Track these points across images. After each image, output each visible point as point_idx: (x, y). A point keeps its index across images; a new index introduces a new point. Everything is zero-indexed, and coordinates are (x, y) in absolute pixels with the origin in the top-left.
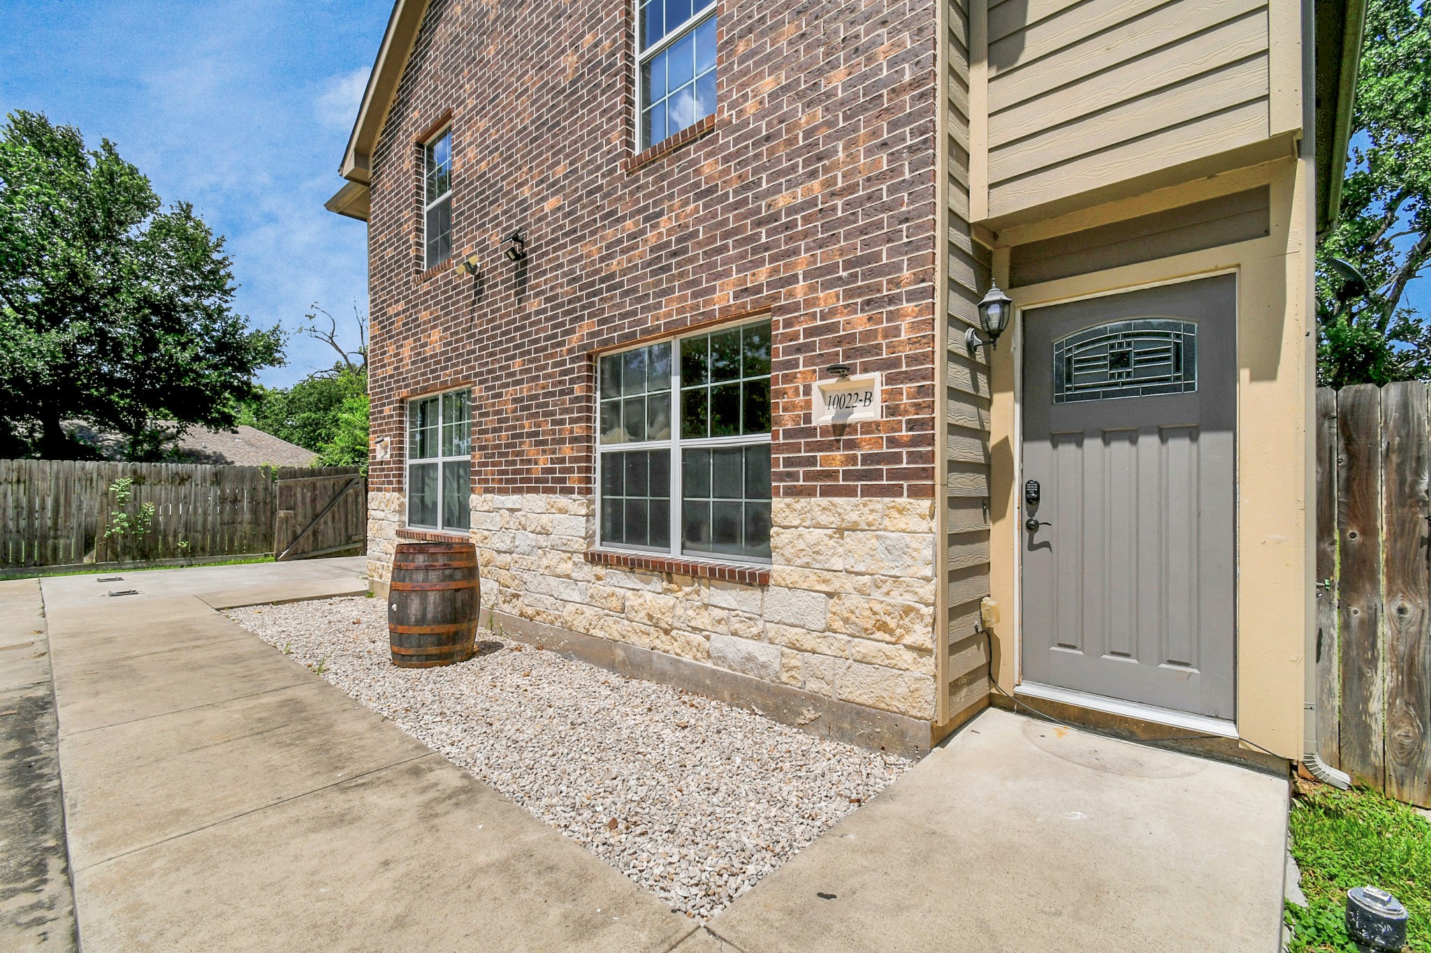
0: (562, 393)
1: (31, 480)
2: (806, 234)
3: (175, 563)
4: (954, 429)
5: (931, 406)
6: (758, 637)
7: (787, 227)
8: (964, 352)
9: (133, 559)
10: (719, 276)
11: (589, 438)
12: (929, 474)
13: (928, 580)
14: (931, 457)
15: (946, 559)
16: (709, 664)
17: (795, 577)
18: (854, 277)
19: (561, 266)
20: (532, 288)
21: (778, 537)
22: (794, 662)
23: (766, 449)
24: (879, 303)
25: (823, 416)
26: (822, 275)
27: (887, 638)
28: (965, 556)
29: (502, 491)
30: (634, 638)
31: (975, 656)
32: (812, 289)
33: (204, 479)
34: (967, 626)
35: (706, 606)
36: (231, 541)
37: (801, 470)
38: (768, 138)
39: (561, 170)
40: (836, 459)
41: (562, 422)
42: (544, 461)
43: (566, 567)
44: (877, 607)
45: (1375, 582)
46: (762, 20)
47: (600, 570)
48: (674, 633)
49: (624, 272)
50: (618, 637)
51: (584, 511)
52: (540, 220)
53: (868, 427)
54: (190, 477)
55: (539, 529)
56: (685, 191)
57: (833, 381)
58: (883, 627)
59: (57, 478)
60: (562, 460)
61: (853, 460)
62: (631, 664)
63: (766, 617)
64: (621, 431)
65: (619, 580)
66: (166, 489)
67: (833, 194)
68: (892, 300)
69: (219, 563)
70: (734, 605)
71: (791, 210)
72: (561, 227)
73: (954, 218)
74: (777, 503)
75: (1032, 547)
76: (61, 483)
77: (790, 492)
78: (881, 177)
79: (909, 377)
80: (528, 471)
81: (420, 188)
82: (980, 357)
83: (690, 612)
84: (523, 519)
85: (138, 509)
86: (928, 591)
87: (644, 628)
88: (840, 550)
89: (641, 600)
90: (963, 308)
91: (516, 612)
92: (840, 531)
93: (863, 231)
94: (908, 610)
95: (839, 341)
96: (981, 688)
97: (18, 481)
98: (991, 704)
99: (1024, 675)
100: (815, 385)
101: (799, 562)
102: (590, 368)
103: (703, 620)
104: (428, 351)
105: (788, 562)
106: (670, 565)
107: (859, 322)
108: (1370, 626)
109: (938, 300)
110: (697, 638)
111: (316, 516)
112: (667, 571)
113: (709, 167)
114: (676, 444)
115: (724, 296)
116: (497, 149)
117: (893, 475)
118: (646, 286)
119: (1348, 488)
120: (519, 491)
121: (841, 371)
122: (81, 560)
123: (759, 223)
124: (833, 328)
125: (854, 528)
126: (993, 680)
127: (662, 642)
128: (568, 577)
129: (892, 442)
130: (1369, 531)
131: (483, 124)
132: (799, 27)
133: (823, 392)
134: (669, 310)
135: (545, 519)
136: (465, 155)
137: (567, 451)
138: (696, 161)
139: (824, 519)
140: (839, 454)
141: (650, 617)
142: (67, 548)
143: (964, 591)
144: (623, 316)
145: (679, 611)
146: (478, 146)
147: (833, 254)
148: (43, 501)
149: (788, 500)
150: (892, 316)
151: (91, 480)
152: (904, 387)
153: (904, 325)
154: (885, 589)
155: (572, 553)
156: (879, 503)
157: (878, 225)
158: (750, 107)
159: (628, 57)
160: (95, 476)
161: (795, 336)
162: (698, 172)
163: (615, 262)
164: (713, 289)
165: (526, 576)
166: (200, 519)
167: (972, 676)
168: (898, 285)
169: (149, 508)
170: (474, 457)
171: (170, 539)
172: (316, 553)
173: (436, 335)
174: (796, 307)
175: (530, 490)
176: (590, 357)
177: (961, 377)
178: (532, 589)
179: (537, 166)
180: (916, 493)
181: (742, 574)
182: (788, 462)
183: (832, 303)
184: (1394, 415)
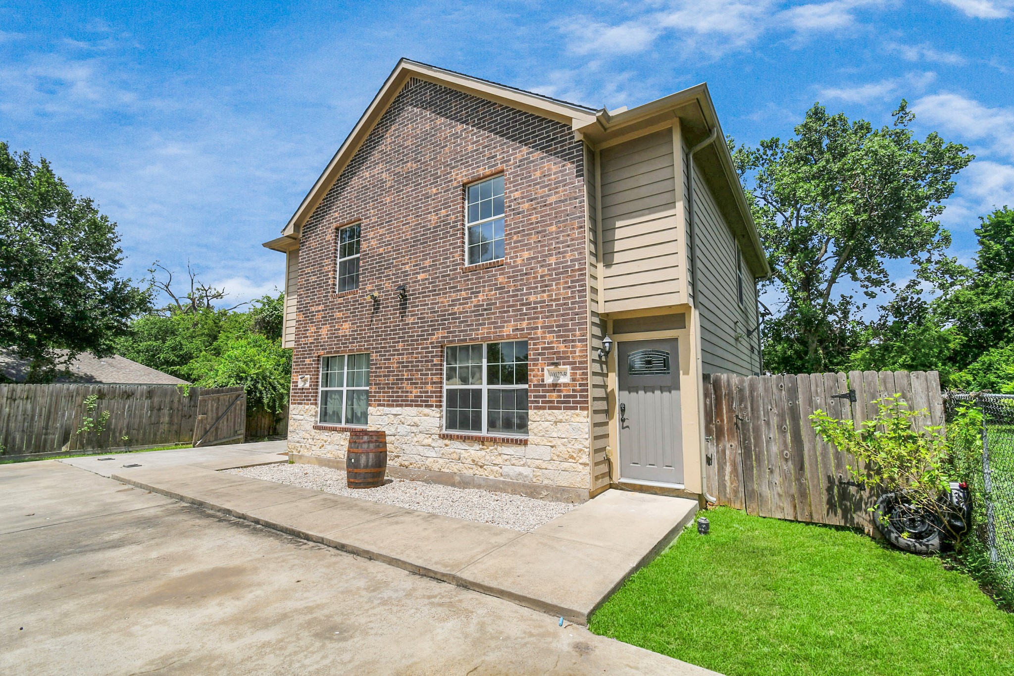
0: (426, 361)
1: (35, 397)
2: (541, 312)
3: (119, 450)
4: (594, 386)
5: (587, 379)
6: (523, 465)
7: (534, 308)
8: (598, 359)
9: (93, 448)
10: (506, 322)
11: (441, 383)
12: (587, 402)
13: (587, 439)
14: (587, 396)
15: (593, 432)
16: (502, 479)
17: (539, 440)
18: (560, 331)
19: (427, 305)
20: (410, 312)
21: (531, 425)
22: (538, 474)
23: (526, 391)
24: (569, 341)
25: (549, 380)
26: (548, 328)
27: (573, 461)
28: (600, 431)
29: (388, 406)
30: (465, 471)
31: (604, 468)
32: (544, 332)
33: (142, 395)
34: (600, 457)
35: (500, 454)
36: (155, 435)
37: (540, 400)
38: (526, 274)
39: (428, 262)
40: (554, 396)
41: (427, 374)
42: (416, 392)
43: (429, 441)
44: (570, 450)
45: (724, 437)
46: (523, 230)
47: (447, 442)
48: (485, 467)
49: (460, 313)
50: (456, 471)
51: (438, 416)
52: (415, 282)
53: (566, 385)
54: (133, 394)
55: (412, 424)
56: (490, 285)
57: (553, 367)
58: (572, 457)
59: (52, 395)
60: (427, 392)
61: (560, 396)
62: (463, 482)
63: (527, 457)
64: (457, 380)
65: (457, 445)
66: (118, 402)
67: (552, 300)
68: (573, 341)
69: (147, 450)
70: (513, 453)
71: (535, 303)
72: (428, 288)
73: (594, 313)
74: (531, 412)
75: (623, 428)
76: (54, 399)
77: (536, 408)
78: (569, 298)
79: (580, 369)
80: (406, 396)
81: (336, 250)
82: (603, 359)
83: (493, 458)
84: (403, 420)
85: (99, 415)
86: (587, 443)
87: (470, 466)
88: (556, 430)
89: (469, 454)
90: (597, 343)
91: (397, 464)
92: (556, 423)
93: (563, 315)
94: (580, 450)
95: (554, 353)
96: (606, 481)
97: (27, 398)
98: (611, 488)
99: (621, 476)
100: (546, 368)
101: (540, 435)
102: (442, 352)
103: (499, 460)
104: (341, 333)
105: (536, 435)
106: (484, 438)
107: (562, 347)
108: (724, 451)
109: (588, 343)
110: (496, 468)
111: (218, 419)
112: (482, 441)
113: (501, 279)
114: (485, 387)
115: (508, 330)
116: (390, 244)
117: (574, 402)
118: (472, 321)
119: (716, 407)
120: (401, 406)
121: (556, 364)
122: (60, 448)
123: (522, 305)
124: (552, 348)
125: (561, 422)
126: (611, 478)
127: (479, 472)
128: (429, 446)
129: (574, 391)
130: (722, 421)
131: (381, 231)
132: (538, 238)
133: (549, 371)
134: (483, 331)
135: (416, 419)
136: (369, 243)
137: (429, 388)
138: (495, 275)
139: (549, 418)
140: (555, 394)
141: (473, 461)
142: (53, 441)
143: (600, 443)
144: (460, 331)
145: (488, 457)
146: (377, 240)
147: (553, 321)
148: (41, 410)
149: (535, 411)
150: (573, 347)
151: (72, 397)
152: (578, 372)
153: (577, 350)
154: (572, 443)
155: (431, 434)
156: (569, 412)
157: (568, 314)
158: (519, 261)
159: (463, 225)
160: (75, 394)
161: (538, 349)
162: (496, 280)
163: (456, 308)
164: (503, 327)
165: (404, 446)
166: (137, 420)
167: (603, 475)
168: (575, 336)
169: (106, 414)
170: (371, 388)
171: (118, 434)
172: (215, 442)
173: (346, 326)
174: (538, 338)
175: (406, 406)
176: (442, 347)
177: (597, 368)
178: (408, 452)
179: (414, 258)
180: (582, 409)
181: (516, 440)
182: (535, 397)
183: (552, 339)
184: (726, 384)
